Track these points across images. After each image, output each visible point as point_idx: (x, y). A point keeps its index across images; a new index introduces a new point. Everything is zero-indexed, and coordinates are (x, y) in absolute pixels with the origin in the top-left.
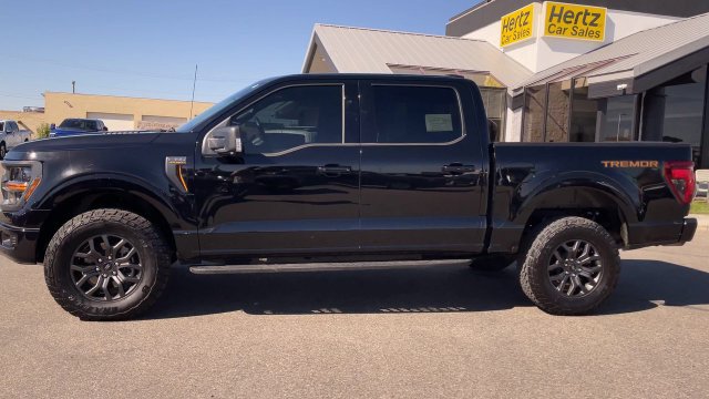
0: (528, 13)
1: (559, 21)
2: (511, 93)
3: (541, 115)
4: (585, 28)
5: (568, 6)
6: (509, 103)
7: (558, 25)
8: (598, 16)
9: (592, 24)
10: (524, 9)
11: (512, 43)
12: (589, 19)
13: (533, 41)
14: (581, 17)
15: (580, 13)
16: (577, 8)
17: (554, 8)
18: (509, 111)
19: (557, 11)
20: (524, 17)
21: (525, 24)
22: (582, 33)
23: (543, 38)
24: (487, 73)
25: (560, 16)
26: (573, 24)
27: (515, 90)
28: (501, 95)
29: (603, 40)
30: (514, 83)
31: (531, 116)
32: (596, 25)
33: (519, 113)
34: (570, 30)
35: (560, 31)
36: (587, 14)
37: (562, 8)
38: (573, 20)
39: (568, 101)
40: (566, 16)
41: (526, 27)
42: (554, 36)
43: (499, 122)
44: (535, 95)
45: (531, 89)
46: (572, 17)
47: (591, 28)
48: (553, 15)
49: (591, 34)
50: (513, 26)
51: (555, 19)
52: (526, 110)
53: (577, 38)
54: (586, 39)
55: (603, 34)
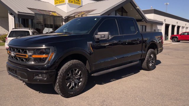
4: (77, 2)
6: (63, 21)
11: (58, 4)
13: (65, 4)
18: (64, 23)
22: (76, 3)
23: (68, 3)
24: (56, 12)
28: (61, 18)
29: (81, 5)
30: (64, 16)
42: (70, 3)
47: (78, 2)
49: (78, 3)
53: (75, 4)
54: (77, 4)
55: (81, 4)
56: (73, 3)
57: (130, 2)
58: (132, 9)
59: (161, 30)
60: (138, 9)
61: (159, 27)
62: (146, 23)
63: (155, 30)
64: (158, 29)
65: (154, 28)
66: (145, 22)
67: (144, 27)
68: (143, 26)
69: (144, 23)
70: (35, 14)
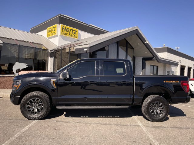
0: (55, 27)
1: (65, 31)
2: (49, 51)
3: (60, 59)
4: (73, 34)
5: (68, 27)
6: (49, 55)
7: (65, 32)
8: (76, 31)
9: (74, 33)
10: (54, 26)
11: (50, 36)
12: (74, 32)
13: (57, 36)
14: (71, 31)
15: (71, 30)
16: (70, 28)
17: (63, 26)
18: (49, 58)
19: (64, 28)
20: (54, 28)
21: (54, 30)
22: (72, 36)
23: (60, 35)
24: (42, 44)
25: (65, 29)
26: (69, 33)
27: (51, 51)
28: (46, 52)
30: (50, 48)
31: (57, 60)
32: (76, 34)
33: (53, 58)
34: (68, 34)
35: (65, 34)
36: (73, 30)
37: (66, 27)
38: (69, 31)
39: (68, 55)
40: (67, 30)
41: (54, 32)
42: (63, 35)
43: (46, 61)
44: (58, 53)
45: (56, 50)
46: (69, 30)
47: (74, 35)
48: (63, 29)
49: (74, 36)
50: (51, 31)
51: (64, 30)
52: (55, 57)
53: (70, 37)
54: (73, 38)
55: (78, 37)
56: (67, 36)
57: (137, 34)
58: (139, 43)
59: (176, 72)
60: (148, 44)
61: (173, 68)
62: (158, 62)
63: (169, 72)
64: (173, 70)
65: (167, 70)
66: (156, 61)
67: (155, 68)
68: (153, 66)
69: (155, 63)
70: (3, 43)
